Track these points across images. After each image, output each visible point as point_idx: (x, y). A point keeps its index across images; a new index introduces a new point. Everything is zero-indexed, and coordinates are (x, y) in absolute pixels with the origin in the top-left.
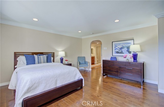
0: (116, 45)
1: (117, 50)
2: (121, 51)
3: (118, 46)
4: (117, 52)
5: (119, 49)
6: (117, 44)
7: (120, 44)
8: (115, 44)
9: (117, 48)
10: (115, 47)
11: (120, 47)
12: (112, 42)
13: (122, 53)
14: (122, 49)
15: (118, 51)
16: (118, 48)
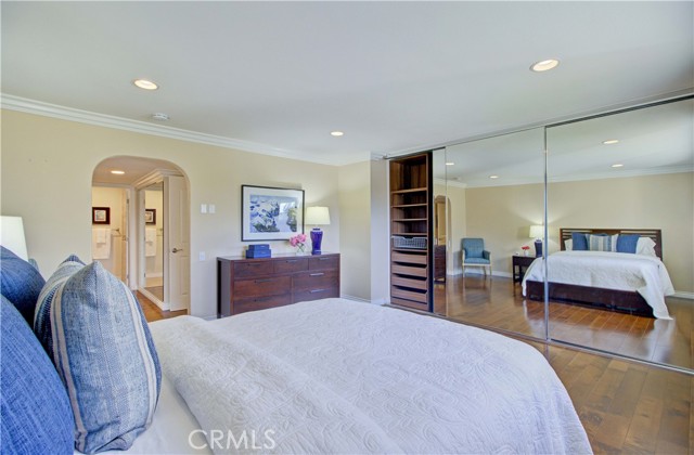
0: (255, 200)
1: (259, 220)
2: (270, 224)
3: (263, 206)
4: (260, 228)
5: (264, 214)
6: (258, 196)
7: (269, 197)
8: (252, 197)
9: (260, 213)
10: (252, 207)
11: (269, 208)
12: (243, 186)
13: (273, 229)
14: (275, 218)
15: (262, 222)
16: (263, 211)
